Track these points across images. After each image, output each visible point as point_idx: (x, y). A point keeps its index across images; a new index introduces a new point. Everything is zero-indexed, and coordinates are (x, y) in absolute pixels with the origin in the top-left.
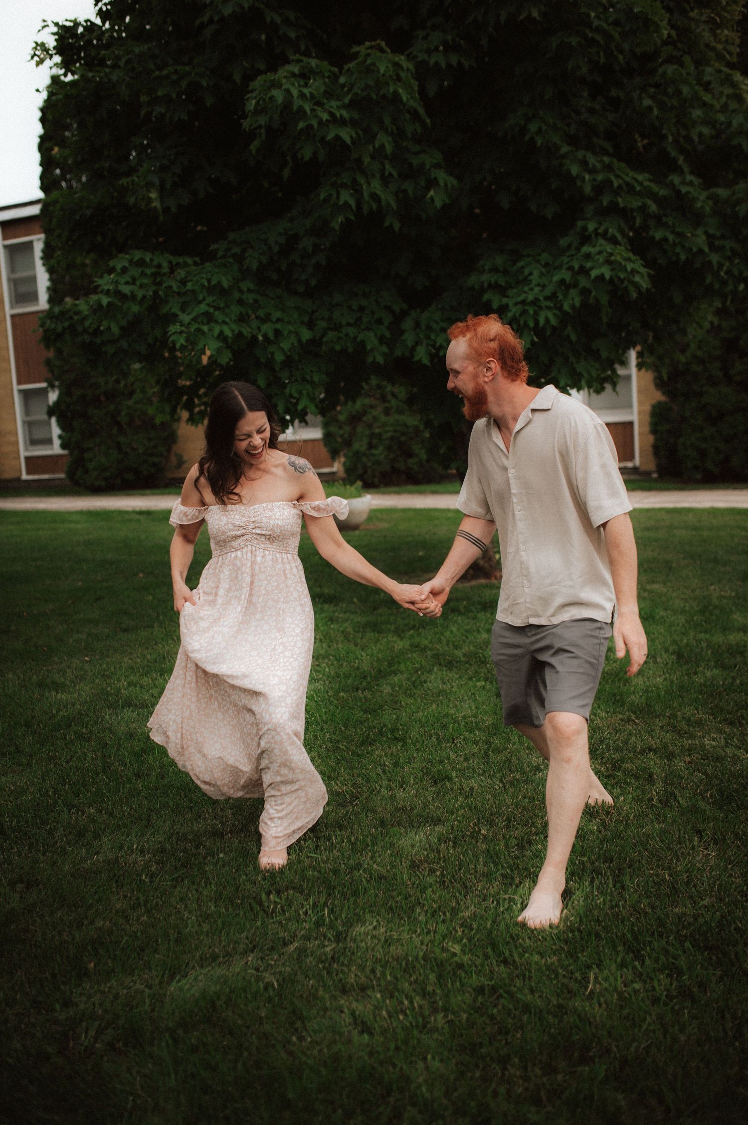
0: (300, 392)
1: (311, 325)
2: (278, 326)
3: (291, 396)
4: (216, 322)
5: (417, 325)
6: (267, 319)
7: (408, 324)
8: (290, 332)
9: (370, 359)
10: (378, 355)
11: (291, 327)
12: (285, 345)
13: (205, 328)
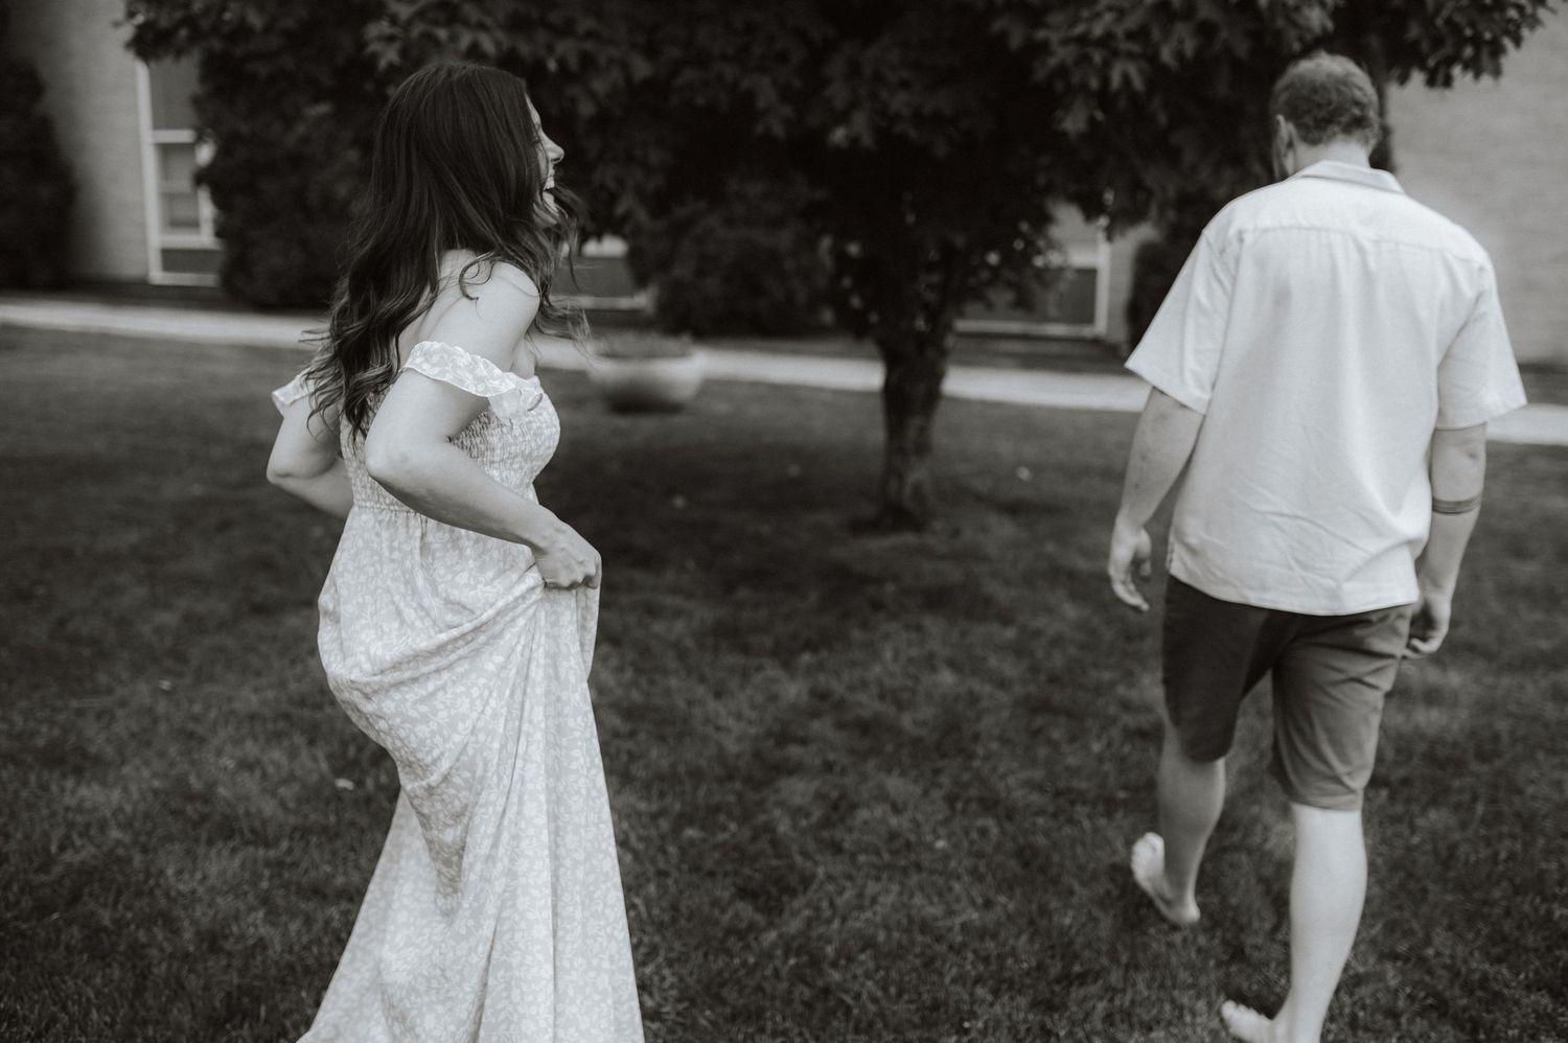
0: (620, 182)
1: (651, 51)
2: (589, 46)
3: (603, 187)
4: (466, 24)
5: (854, 70)
6: (566, 30)
7: (836, 67)
8: (611, 61)
9: (759, 129)
10: (776, 122)
11: (613, 52)
12: (600, 86)
13: (442, 34)
